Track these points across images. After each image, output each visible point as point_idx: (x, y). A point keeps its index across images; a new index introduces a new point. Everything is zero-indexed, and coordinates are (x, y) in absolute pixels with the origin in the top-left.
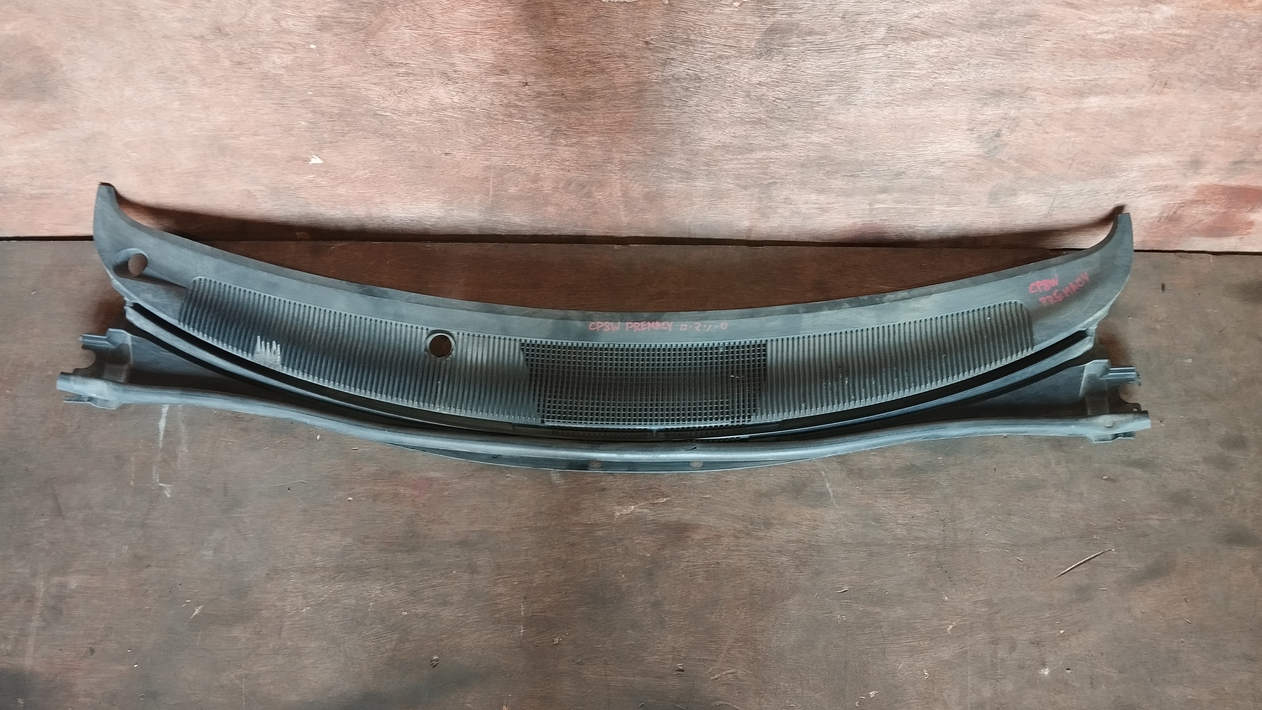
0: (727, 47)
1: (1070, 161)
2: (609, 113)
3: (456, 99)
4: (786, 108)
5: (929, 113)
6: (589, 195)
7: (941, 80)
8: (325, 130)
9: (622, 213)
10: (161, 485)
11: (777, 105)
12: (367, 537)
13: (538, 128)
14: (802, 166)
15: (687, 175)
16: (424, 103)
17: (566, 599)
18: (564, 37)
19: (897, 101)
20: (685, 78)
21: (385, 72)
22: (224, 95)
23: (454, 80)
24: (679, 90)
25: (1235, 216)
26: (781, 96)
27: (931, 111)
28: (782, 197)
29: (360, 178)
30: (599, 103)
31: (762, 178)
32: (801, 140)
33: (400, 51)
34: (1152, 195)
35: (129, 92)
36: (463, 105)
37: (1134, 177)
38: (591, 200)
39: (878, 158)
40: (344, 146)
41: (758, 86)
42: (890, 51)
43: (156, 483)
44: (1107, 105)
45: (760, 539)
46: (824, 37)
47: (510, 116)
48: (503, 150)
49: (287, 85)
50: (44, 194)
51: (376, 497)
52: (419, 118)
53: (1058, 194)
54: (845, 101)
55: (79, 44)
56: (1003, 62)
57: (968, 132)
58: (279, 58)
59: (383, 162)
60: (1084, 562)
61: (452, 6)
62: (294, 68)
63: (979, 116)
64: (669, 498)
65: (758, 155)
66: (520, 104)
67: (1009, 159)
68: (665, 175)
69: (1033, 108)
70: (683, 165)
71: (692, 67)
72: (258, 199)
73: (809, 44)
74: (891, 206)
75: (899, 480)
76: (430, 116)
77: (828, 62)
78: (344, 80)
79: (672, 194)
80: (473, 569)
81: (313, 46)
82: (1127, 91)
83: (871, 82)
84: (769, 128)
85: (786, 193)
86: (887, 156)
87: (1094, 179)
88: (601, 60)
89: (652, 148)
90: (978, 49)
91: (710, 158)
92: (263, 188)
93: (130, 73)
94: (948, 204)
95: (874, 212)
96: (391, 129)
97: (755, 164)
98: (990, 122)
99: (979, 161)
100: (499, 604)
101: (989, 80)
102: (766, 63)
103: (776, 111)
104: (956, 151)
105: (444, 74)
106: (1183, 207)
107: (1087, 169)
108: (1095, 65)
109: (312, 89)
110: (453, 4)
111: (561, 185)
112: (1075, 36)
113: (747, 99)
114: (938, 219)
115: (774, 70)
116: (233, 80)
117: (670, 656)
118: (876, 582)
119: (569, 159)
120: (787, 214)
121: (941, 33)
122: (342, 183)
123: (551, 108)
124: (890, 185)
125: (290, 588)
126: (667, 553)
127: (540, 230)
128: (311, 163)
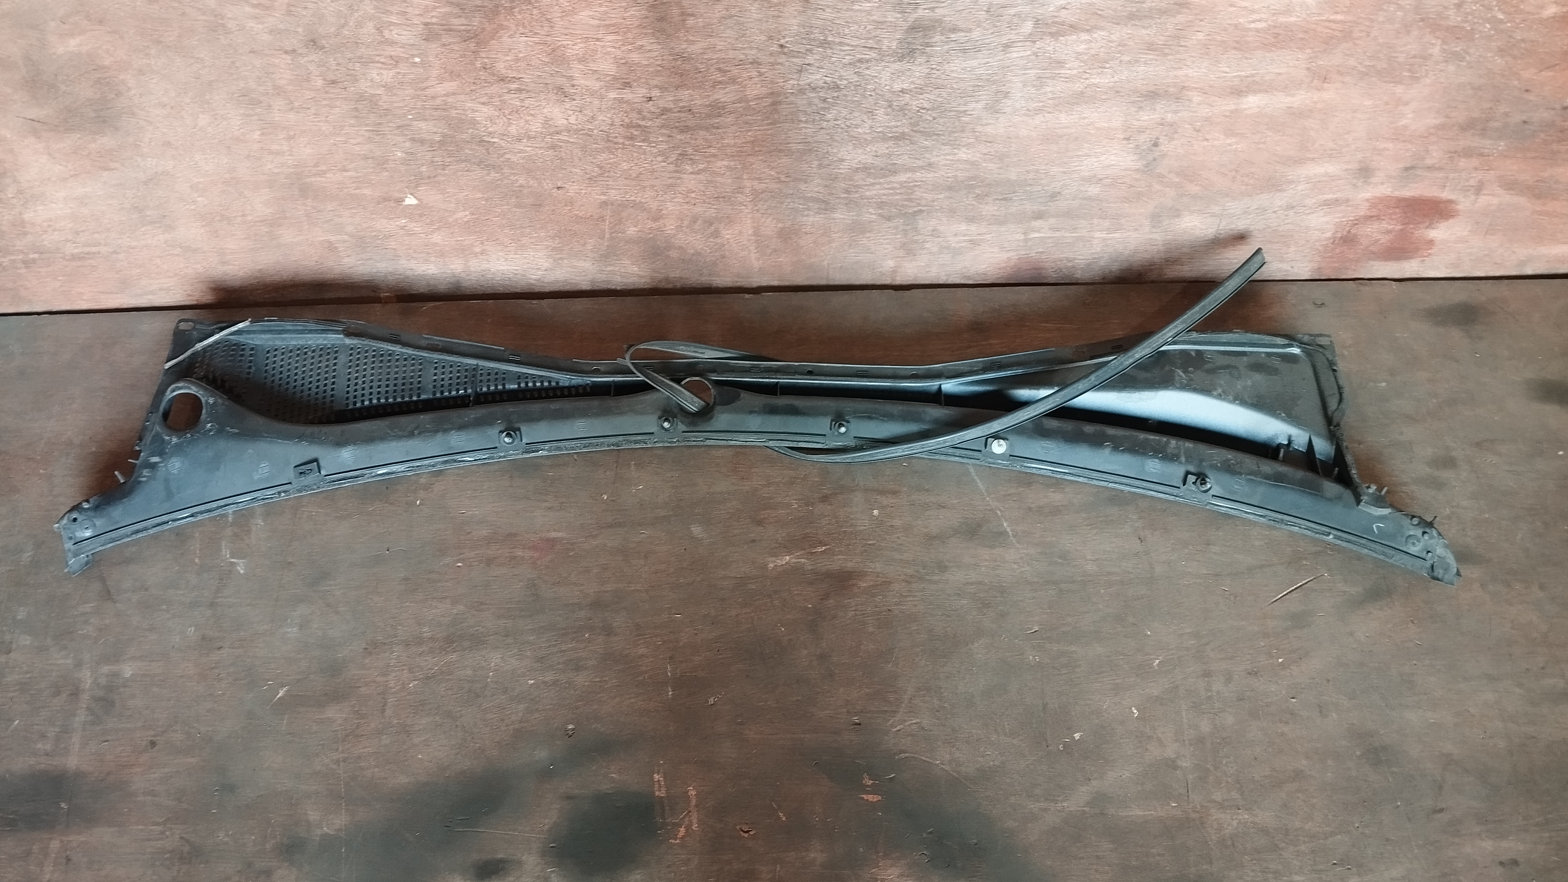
0: (867, 49)
1: (1233, 173)
2: (740, 131)
3: (572, 120)
4: (931, 119)
5: (1082, 121)
6: (716, 234)
7: (1092, 80)
8: (424, 161)
9: (753, 256)
10: (232, 560)
11: (921, 116)
12: (482, 603)
13: (662, 153)
14: (950, 188)
15: (826, 206)
16: (536, 126)
17: (719, 657)
18: (694, 41)
19: (1048, 107)
20: (822, 88)
21: (495, 89)
22: (313, 122)
23: (570, 97)
24: (816, 101)
25: (1412, 233)
26: (926, 106)
27: (1085, 118)
28: (929, 228)
29: (460, 221)
30: (730, 119)
31: (907, 206)
32: (948, 157)
33: (513, 63)
34: (1323, 211)
35: (204, 120)
36: (580, 126)
37: (1302, 190)
38: (719, 241)
39: (1031, 176)
40: (443, 181)
41: (901, 94)
42: (1038, 49)
43: (227, 559)
44: (1267, 104)
45: (935, 582)
46: (969, 34)
47: (631, 138)
48: (622, 181)
49: (385, 107)
50: (88, 253)
51: (489, 562)
52: (530, 145)
53: (1224, 213)
54: (993, 108)
55: (153, 63)
56: (1155, 57)
57: (1125, 142)
58: (378, 75)
59: (486, 200)
60: (1296, 588)
61: (573, 8)
62: (395, 86)
63: (1135, 123)
64: (828, 547)
65: (903, 177)
66: (642, 123)
67: (1170, 172)
68: (801, 206)
69: (1191, 111)
70: (821, 193)
71: (830, 74)
72: (339, 252)
73: (953, 43)
74: (1048, 235)
75: (1084, 515)
76: (543, 141)
77: (974, 63)
78: (450, 100)
79: (808, 229)
80: (609, 631)
81: (417, 60)
82: (1286, 88)
83: (1020, 85)
84: (913, 144)
85: (934, 222)
86: (1040, 173)
87: (1261, 193)
88: (732, 68)
89: (787, 173)
90: (1131, 43)
91: (851, 183)
92: (346, 237)
93: (207, 97)
94: (1109, 231)
95: (1030, 243)
96: (498, 158)
97: (898, 189)
98: (1146, 129)
99: (1137, 177)
100: (641, 666)
101: (1142, 79)
102: (908, 66)
103: (921, 123)
104: (1113, 165)
105: (560, 89)
106: (1357, 224)
107: (1251, 182)
108: (1250, 59)
109: (413, 112)
110: (574, 6)
111: (686, 223)
112: (1227, 26)
113: (889, 110)
114: (1099, 249)
115: (917, 74)
116: (324, 103)
117: (845, 710)
118: (1069, 620)
119: (694, 189)
120: (935, 249)
121: (1089, 26)
122: (439, 229)
123: (677, 127)
124: (1045, 208)
125: (392, 662)
126: (831, 602)
127: (660, 281)
128: (404, 203)
